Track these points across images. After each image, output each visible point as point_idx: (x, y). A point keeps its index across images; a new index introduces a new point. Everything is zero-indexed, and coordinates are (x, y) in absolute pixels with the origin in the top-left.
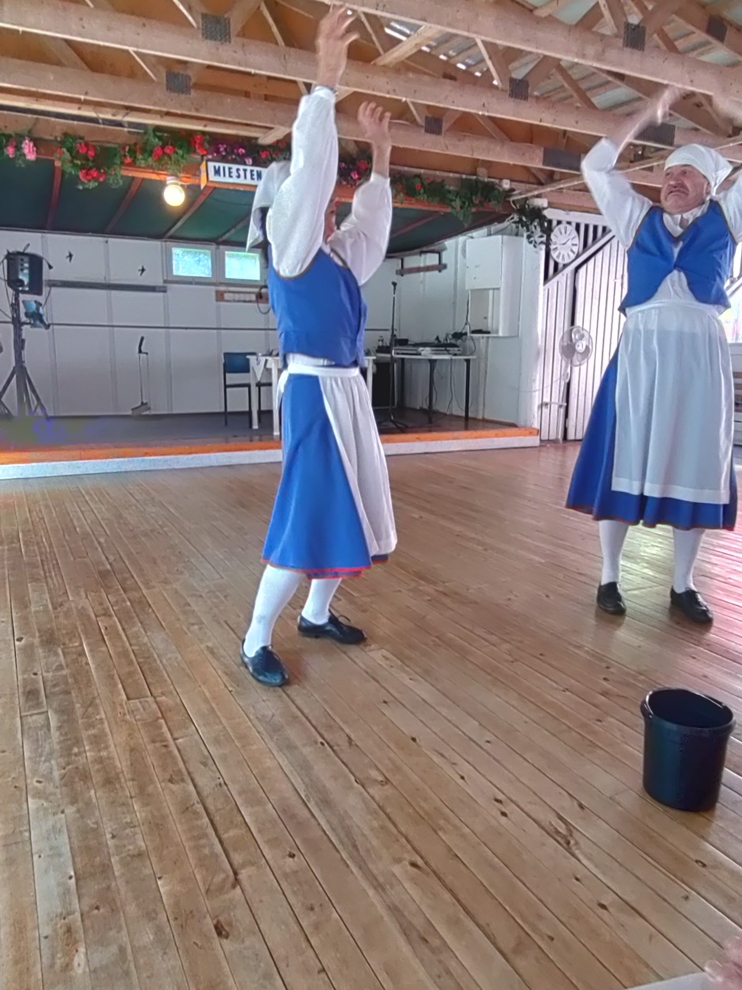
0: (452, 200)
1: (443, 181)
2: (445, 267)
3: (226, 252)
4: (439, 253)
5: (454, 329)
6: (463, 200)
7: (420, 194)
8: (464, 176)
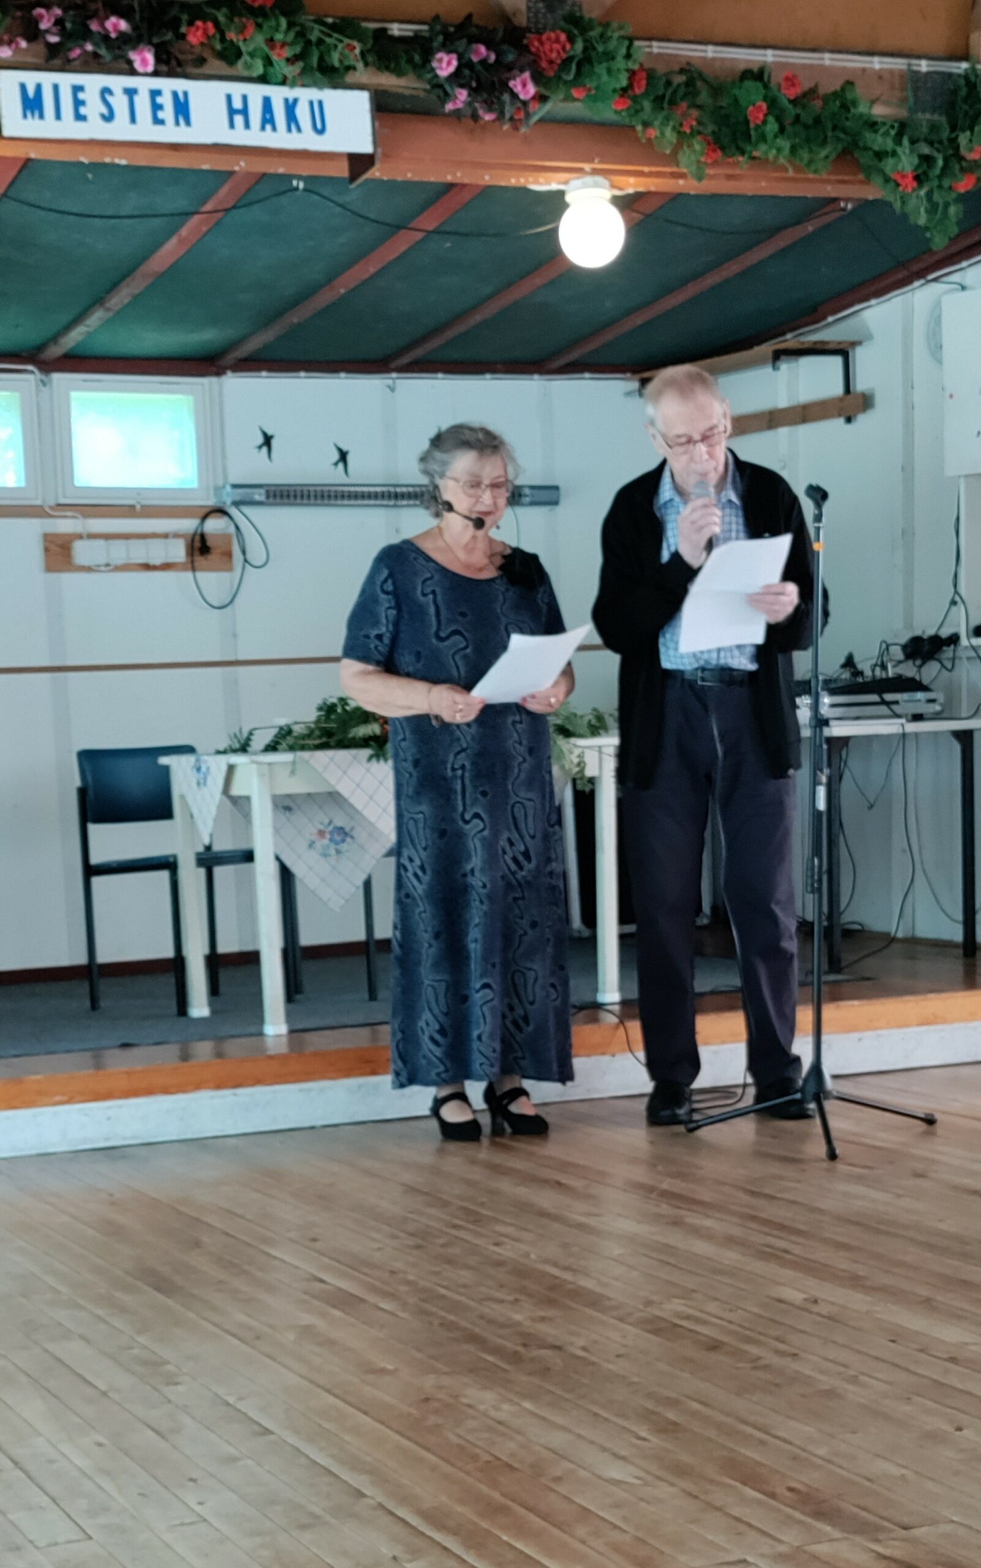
0: (880, 155)
1: (850, 83)
2: (866, 402)
3: (74, 395)
4: (843, 351)
5: (909, 625)
6: (926, 150)
7: (763, 138)
8: (924, 66)
